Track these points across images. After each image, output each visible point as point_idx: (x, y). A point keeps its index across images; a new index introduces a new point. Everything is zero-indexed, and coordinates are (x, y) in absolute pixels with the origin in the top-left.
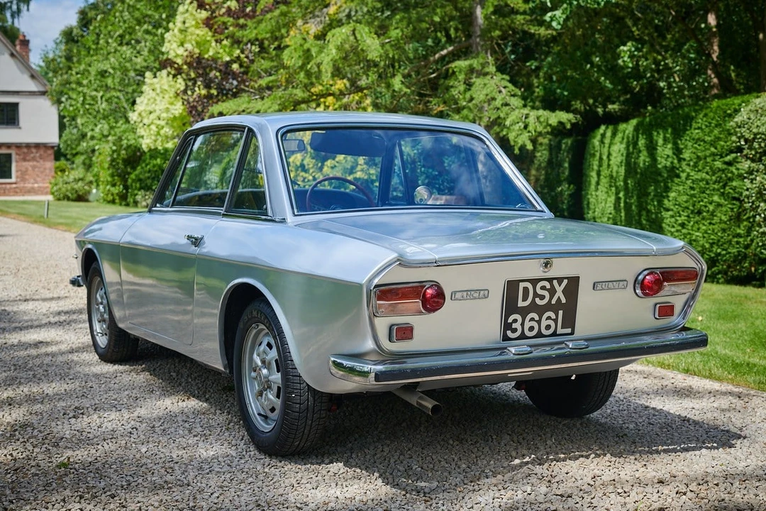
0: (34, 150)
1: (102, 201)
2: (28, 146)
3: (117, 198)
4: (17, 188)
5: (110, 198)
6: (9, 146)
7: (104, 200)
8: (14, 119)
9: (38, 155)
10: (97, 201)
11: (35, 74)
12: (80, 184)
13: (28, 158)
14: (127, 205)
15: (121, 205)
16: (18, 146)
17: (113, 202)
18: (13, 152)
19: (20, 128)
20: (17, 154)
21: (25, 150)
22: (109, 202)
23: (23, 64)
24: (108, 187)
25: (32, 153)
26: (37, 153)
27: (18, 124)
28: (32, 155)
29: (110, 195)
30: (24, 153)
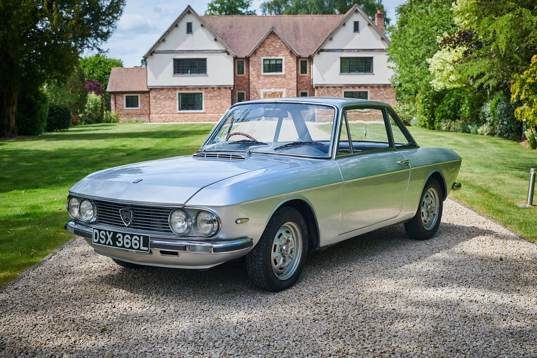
0: (383, 89)
1: (418, 125)
2: (379, 86)
3: (427, 123)
4: (370, 115)
5: (423, 123)
6: (366, 86)
7: (420, 125)
8: (370, 68)
9: (385, 92)
10: (415, 125)
11: (384, 37)
12: (407, 113)
13: (378, 94)
14: (434, 129)
15: (430, 129)
16: (372, 86)
17: (425, 126)
18: (368, 90)
19: (374, 74)
20: (371, 92)
21: (377, 89)
22: (422, 126)
23: (376, 31)
24: (422, 116)
25: (381, 91)
26: (384, 91)
27: (372, 72)
28: (381, 93)
29: (423, 122)
30: (376, 91)
